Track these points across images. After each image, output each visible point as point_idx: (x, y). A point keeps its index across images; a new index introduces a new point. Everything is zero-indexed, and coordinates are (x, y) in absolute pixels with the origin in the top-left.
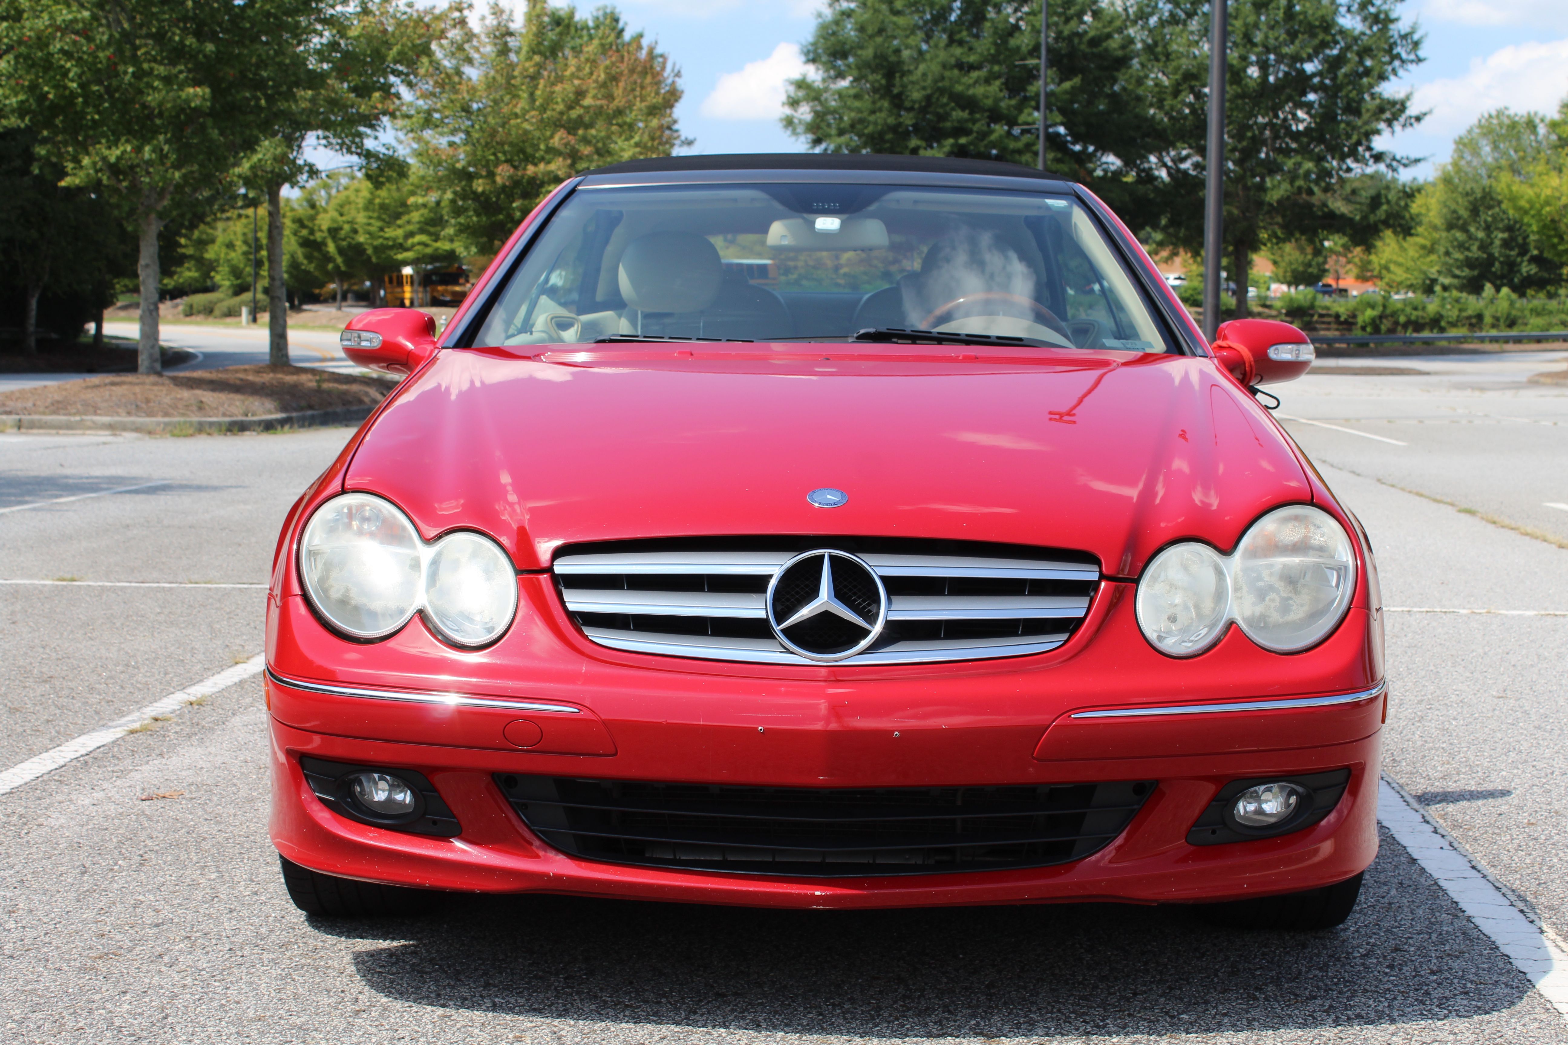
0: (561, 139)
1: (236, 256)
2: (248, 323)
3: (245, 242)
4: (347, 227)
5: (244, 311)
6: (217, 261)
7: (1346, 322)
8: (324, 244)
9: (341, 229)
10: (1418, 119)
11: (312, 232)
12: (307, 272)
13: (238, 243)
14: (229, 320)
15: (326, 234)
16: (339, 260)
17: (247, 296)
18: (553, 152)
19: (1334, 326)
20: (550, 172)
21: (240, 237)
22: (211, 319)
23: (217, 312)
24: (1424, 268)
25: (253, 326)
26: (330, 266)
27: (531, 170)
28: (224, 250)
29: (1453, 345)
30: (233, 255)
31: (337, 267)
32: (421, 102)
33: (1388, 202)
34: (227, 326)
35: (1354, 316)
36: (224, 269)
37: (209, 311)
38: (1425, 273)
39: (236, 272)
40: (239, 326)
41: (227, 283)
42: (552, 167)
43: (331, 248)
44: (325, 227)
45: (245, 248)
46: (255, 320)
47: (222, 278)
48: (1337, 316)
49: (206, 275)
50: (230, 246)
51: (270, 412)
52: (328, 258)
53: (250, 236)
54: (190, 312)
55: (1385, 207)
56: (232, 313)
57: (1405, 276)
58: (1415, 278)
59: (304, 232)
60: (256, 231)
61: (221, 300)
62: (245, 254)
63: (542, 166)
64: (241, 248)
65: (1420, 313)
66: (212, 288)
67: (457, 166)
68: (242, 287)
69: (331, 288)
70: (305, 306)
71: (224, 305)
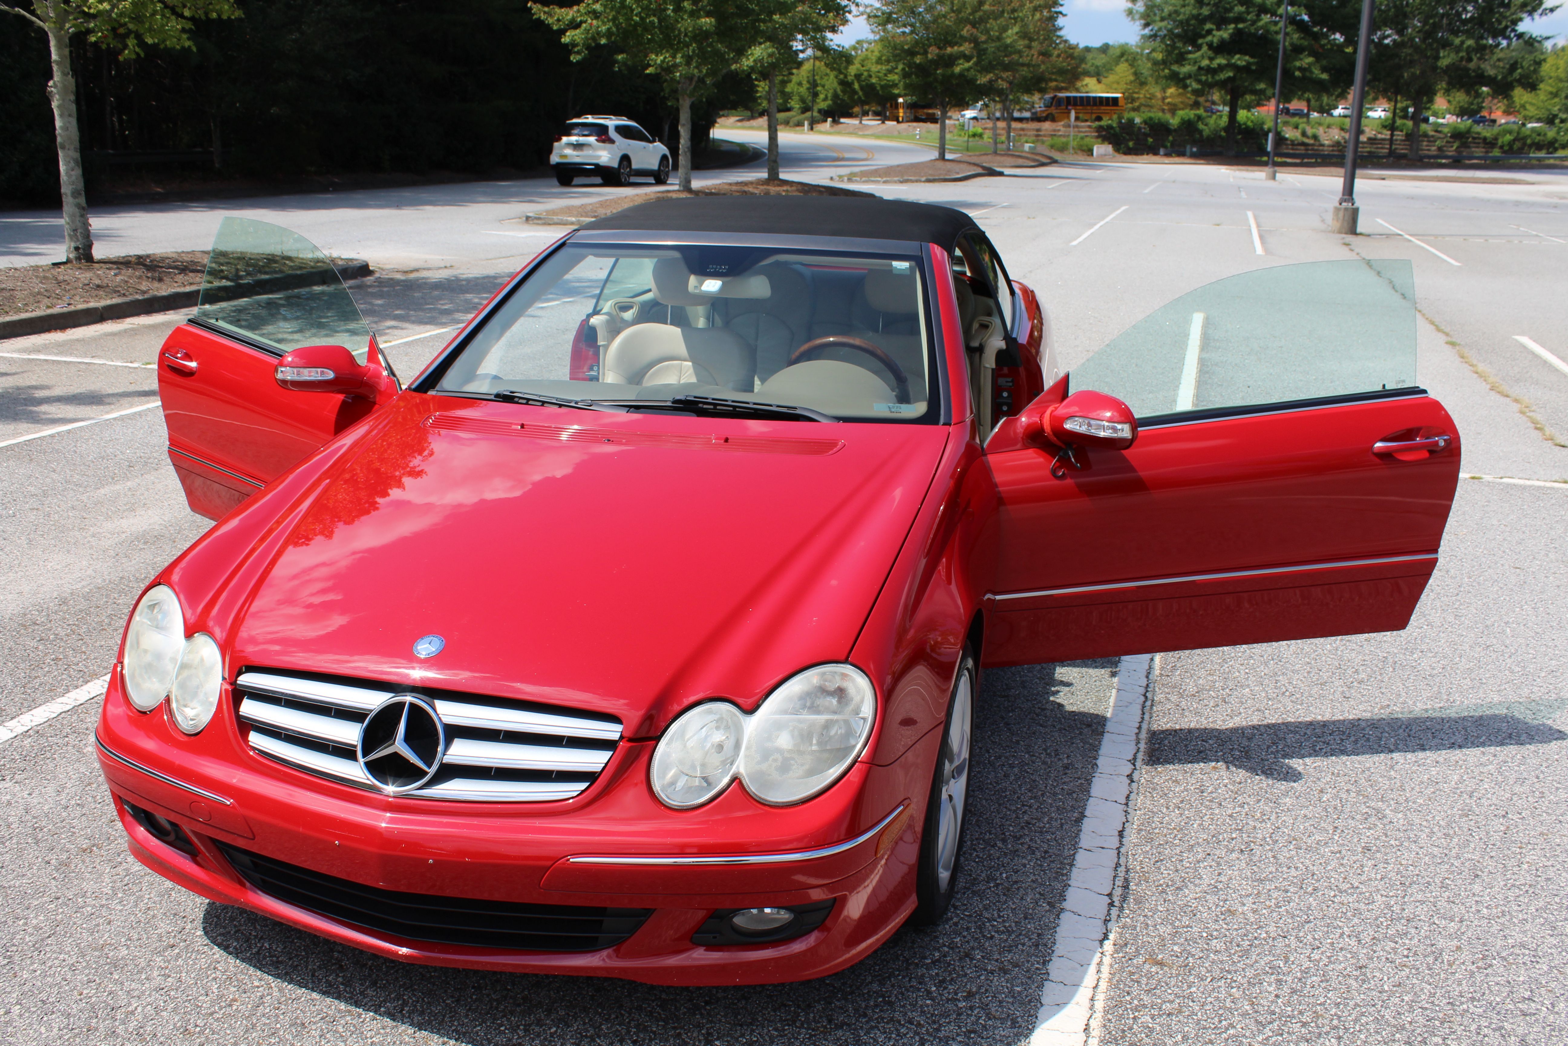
0: (968, 31)
1: (803, 90)
2: (808, 130)
3: (808, 82)
4: (866, 74)
5: (806, 123)
6: (792, 93)
7: (1490, 143)
8: (853, 83)
9: (862, 74)
10: (1552, 10)
11: (846, 76)
12: (843, 100)
13: (804, 82)
14: (798, 128)
15: (853, 78)
16: (861, 93)
17: (808, 114)
18: (964, 39)
19: (1482, 145)
20: (962, 52)
21: (806, 79)
22: (788, 128)
23: (791, 124)
24: (1550, 107)
25: (811, 132)
26: (856, 97)
27: (949, 50)
28: (796, 87)
29: (1557, 162)
30: (801, 89)
31: (860, 98)
33: (1522, 67)
34: (796, 132)
35: (1496, 139)
36: (796, 98)
37: (787, 123)
38: (1549, 110)
39: (803, 100)
40: (802, 132)
41: (798, 106)
42: (962, 49)
43: (856, 86)
44: (853, 74)
45: (808, 86)
46: (812, 129)
47: (795, 103)
48: (1485, 139)
49: (786, 102)
50: (800, 84)
52: (855, 92)
53: (811, 79)
55: (1519, 71)
56: (800, 124)
57: (1536, 112)
58: (1543, 114)
59: (842, 76)
60: (814, 76)
61: (795, 116)
62: (808, 89)
63: (956, 48)
64: (806, 85)
65: (1541, 138)
66: (789, 110)
67: (906, 47)
68: (805, 109)
69: (856, 110)
70: (842, 120)
71: (796, 119)
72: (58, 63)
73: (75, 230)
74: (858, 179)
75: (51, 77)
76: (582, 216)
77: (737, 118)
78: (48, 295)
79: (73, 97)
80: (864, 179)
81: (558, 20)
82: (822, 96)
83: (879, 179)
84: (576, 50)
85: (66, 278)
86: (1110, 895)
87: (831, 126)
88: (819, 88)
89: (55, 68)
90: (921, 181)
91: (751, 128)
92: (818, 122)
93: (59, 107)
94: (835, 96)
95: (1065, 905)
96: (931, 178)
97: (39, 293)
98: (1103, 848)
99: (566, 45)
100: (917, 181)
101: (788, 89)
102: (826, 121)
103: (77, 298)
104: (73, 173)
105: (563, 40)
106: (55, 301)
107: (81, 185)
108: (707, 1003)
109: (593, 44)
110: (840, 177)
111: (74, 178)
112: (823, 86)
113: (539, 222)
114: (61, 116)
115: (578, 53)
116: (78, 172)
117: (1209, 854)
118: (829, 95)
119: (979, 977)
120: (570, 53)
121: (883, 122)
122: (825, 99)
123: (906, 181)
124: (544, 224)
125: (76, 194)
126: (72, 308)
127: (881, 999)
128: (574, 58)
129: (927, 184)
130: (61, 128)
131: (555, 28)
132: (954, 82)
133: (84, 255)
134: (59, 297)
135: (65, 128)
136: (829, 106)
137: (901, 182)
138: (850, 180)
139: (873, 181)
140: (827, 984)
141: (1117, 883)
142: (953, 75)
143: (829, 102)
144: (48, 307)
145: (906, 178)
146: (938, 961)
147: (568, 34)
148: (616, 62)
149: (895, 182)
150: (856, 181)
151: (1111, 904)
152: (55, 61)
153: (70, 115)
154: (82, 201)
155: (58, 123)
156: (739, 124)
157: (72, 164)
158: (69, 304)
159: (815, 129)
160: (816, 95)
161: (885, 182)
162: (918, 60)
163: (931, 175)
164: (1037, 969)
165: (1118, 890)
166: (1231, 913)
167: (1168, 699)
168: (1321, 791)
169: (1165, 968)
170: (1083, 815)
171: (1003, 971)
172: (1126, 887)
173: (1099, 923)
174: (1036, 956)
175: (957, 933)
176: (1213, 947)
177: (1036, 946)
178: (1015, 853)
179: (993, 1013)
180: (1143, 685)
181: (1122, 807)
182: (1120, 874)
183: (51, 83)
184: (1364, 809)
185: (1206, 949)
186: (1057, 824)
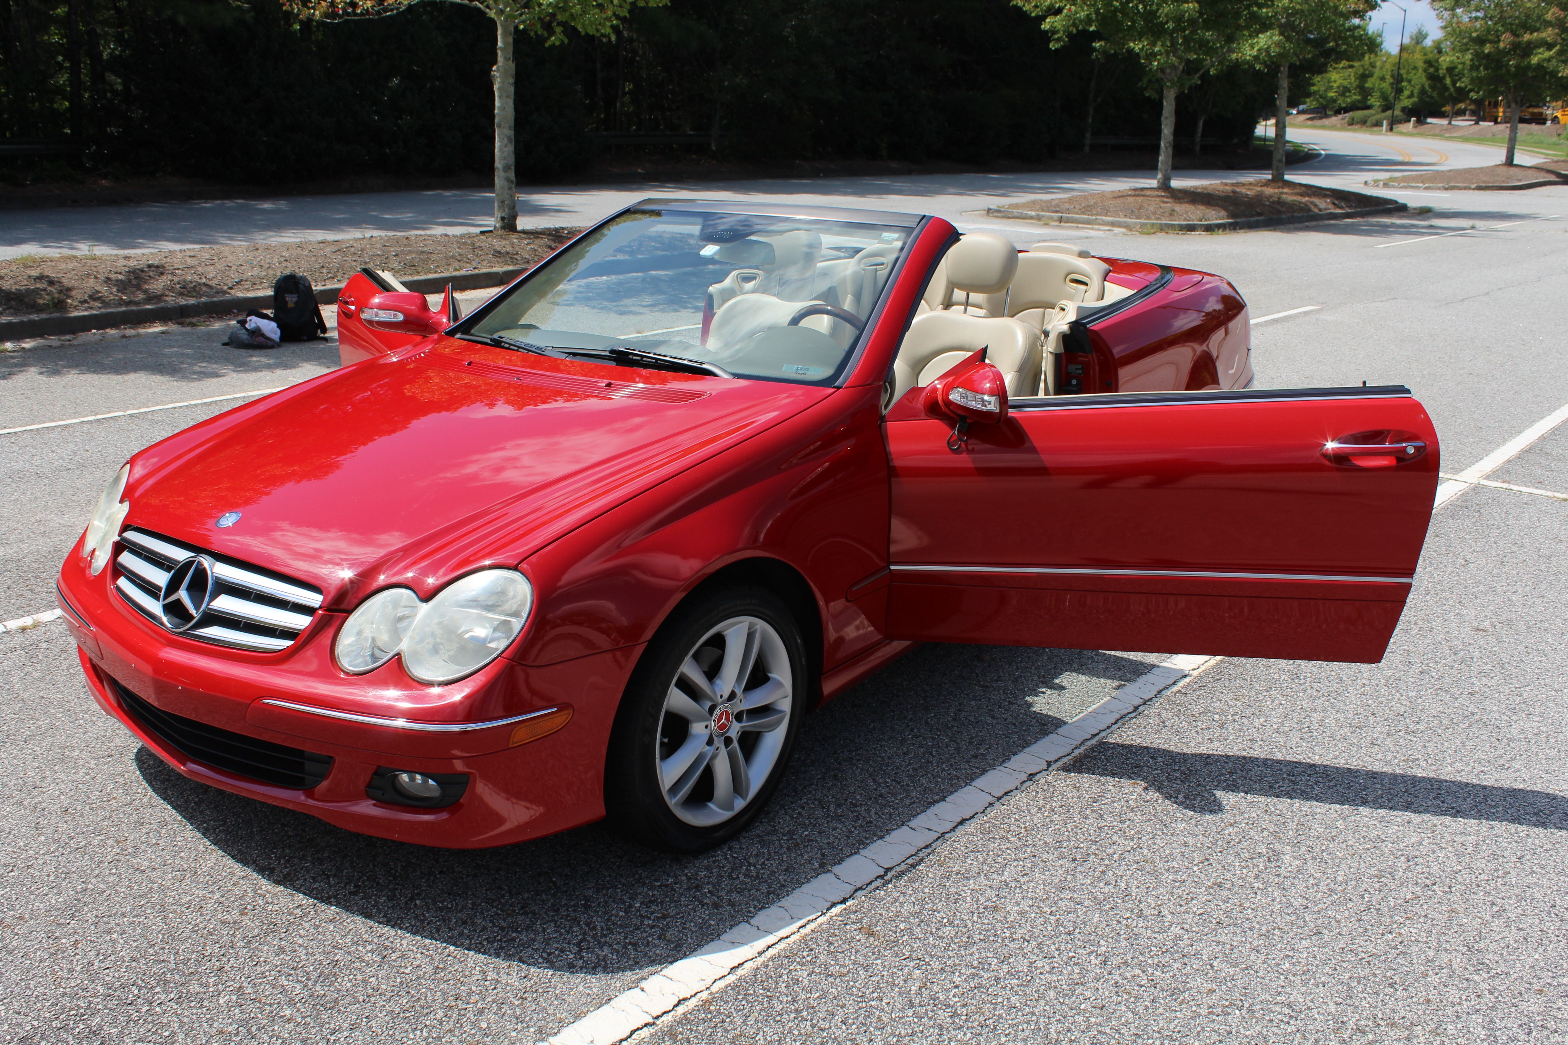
0: (1553, 14)
1: (1386, 86)
2: (1386, 131)
3: (1392, 76)
4: (1460, 66)
5: (1385, 123)
6: (1373, 89)
8: (1444, 78)
9: (1456, 68)
11: (1437, 70)
12: (1431, 97)
13: (1388, 77)
14: (1375, 129)
15: (1445, 72)
16: (1452, 89)
17: (1389, 113)
18: (1548, 24)
20: (1542, 39)
21: (1389, 73)
22: (1364, 128)
23: (1369, 123)
25: (1389, 133)
26: (1447, 94)
27: (1527, 37)
28: (1378, 82)
30: (1384, 85)
31: (1451, 94)
34: (1372, 133)
36: (1377, 94)
37: (1363, 122)
39: (1384, 97)
40: (1380, 133)
41: (1378, 104)
42: (1544, 35)
43: (1448, 81)
44: (1444, 67)
45: (1391, 81)
46: (1391, 129)
47: (1374, 101)
49: (1365, 99)
50: (1383, 79)
51: (1223, 218)
52: (1446, 88)
53: (1396, 72)
54: (1351, 123)
56: (1378, 124)
59: (1432, 70)
60: (1399, 68)
61: (1374, 115)
62: (1391, 84)
63: (1535, 34)
64: (1389, 80)
66: (1369, 107)
67: (1474, 35)
68: (1387, 106)
69: (1447, 108)
70: (1429, 120)
71: (1374, 119)
72: (502, 49)
73: (503, 202)
74: (1396, 184)
75: (495, 62)
76: (1043, 210)
77: (1308, 116)
78: (459, 258)
79: (512, 80)
80: (1402, 184)
81: (1036, 7)
82: (1407, 93)
83: (1421, 185)
84: (1056, 36)
85: (482, 245)
86: (888, 870)
87: (1415, 127)
88: (1404, 84)
89: (499, 53)
90: (1469, 188)
91: (1323, 127)
92: (1400, 122)
93: (498, 89)
94: (1423, 91)
95: (837, 869)
96: (1484, 185)
97: (452, 257)
98: (929, 829)
99: (1046, 32)
100: (1465, 188)
101: (1368, 85)
102: (1409, 121)
103: (485, 263)
104: (506, 149)
105: (1043, 27)
106: (464, 265)
107: (512, 160)
108: (441, 872)
109: (1075, 31)
110: (1376, 181)
111: (506, 154)
112: (1409, 81)
113: (999, 215)
114: (500, 97)
115: (1058, 40)
116: (511, 148)
117: (1034, 856)
118: (1416, 91)
119: (688, 905)
120: (1049, 40)
121: (1477, 123)
122: (1411, 96)
123: (1453, 188)
124: (1004, 217)
125: (506, 168)
126: (477, 271)
127: (583, 902)
128: (1053, 46)
129: (1476, 192)
130: (499, 108)
131: (1033, 15)
132: (1530, 74)
133: (509, 225)
134: (469, 261)
135: (502, 109)
136: (1413, 104)
137: (1446, 189)
138: (1386, 185)
139: (1412, 187)
140: (552, 882)
141: (908, 861)
142: (1529, 67)
143: (1415, 99)
144: (456, 270)
145: (1452, 184)
146: (666, 886)
147: (1048, 20)
148: (1095, 50)
149: (1439, 188)
150: (1393, 187)
151: (881, 877)
152: (500, 48)
153: (507, 97)
154: (512, 175)
155: (497, 103)
156: (1310, 123)
157: (506, 141)
158: (475, 268)
159: (1394, 130)
160: (1399, 91)
161: (1426, 188)
162: (1488, 48)
163: (1484, 182)
164: (749, 912)
165: (903, 867)
166: (996, 909)
167: (1159, 714)
168: (1231, 825)
169: (872, 939)
170: (943, 799)
171: (716, 906)
172: (913, 866)
173: (850, 889)
174: (759, 902)
175: (709, 868)
176: (940, 933)
177: (769, 893)
178: (838, 818)
179: (668, 935)
180: (1147, 698)
181: (991, 799)
182: (921, 855)
183: (494, 68)
184: (1262, 849)
185: (931, 933)
186: (908, 802)
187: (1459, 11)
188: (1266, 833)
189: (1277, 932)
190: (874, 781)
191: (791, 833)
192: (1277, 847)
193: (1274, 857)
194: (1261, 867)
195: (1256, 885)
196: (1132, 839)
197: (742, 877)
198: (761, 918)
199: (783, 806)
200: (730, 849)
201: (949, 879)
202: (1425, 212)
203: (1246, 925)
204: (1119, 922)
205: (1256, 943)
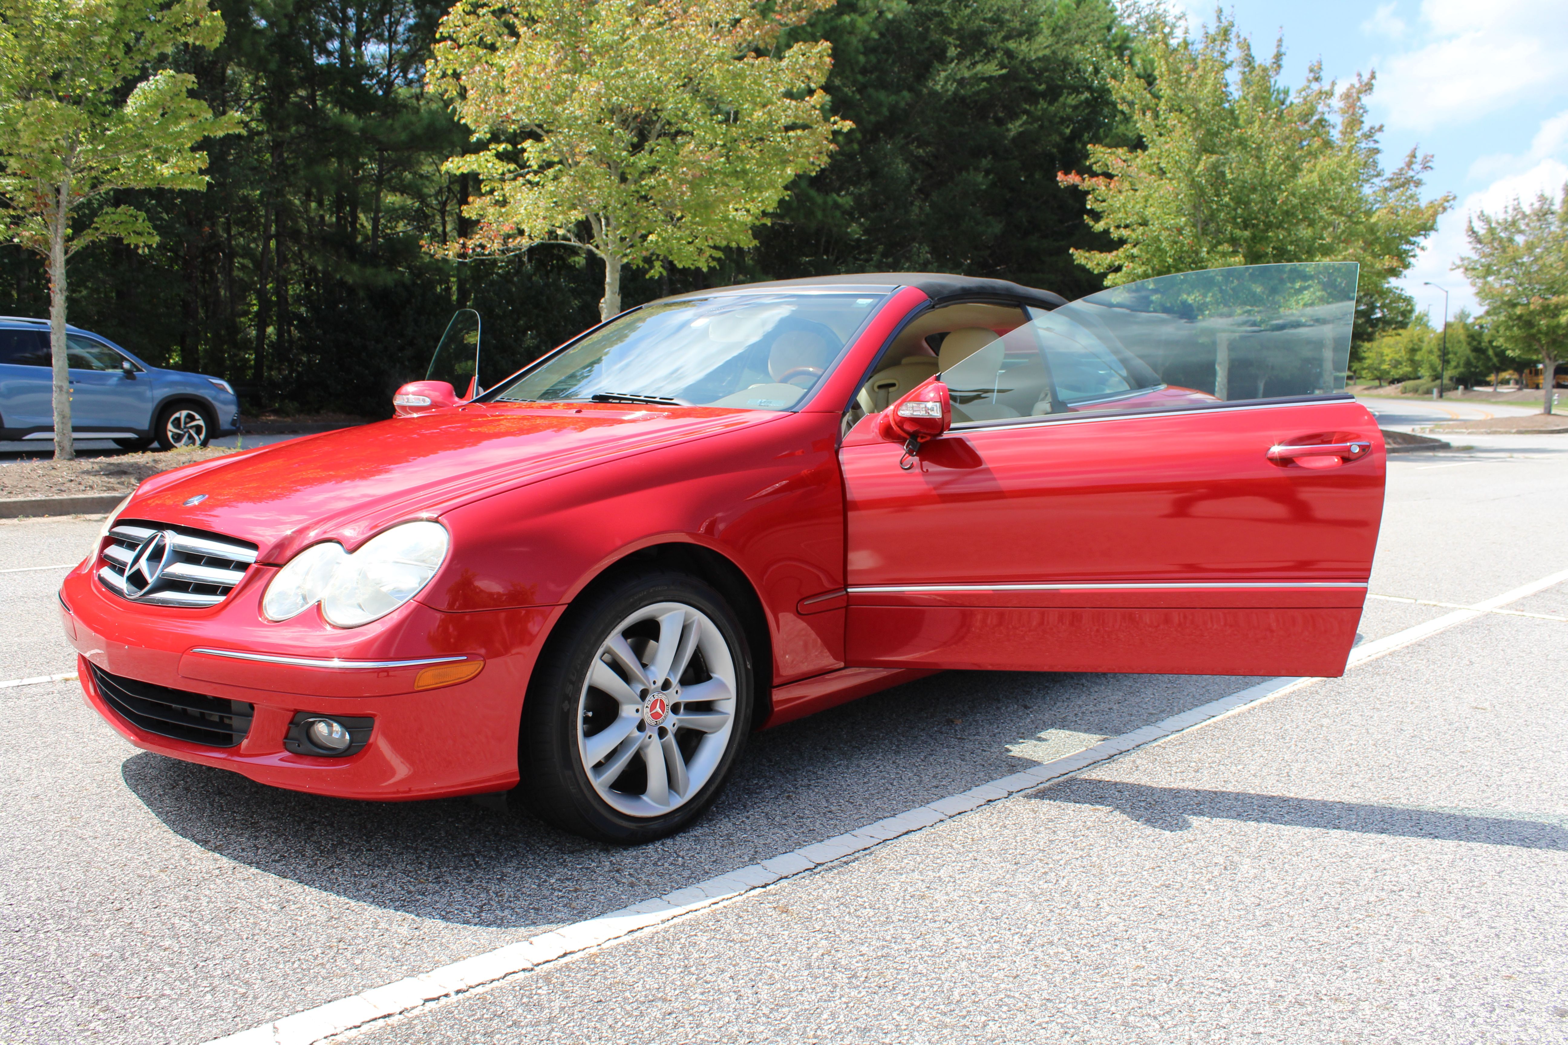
1: (1435, 359)
2: (1437, 398)
3: (1439, 350)
5: (1435, 391)
6: (1422, 361)
8: (1486, 350)
11: (1480, 343)
12: (1476, 367)
13: (1435, 350)
14: (1427, 396)
15: (1487, 344)
16: (1495, 360)
17: (1438, 382)
21: (1436, 347)
22: (1416, 396)
23: (1420, 391)
25: (1440, 400)
26: (1490, 364)
27: (1554, 300)
28: (1426, 355)
30: (1432, 357)
31: (1494, 365)
32: (1483, 260)
34: (1424, 401)
36: (1426, 366)
37: (1415, 390)
39: (1433, 368)
40: (1431, 400)
41: (1428, 374)
43: (1491, 352)
44: (1486, 340)
45: (1439, 353)
46: (1441, 396)
47: (1424, 372)
49: (1415, 370)
50: (1430, 352)
52: (1489, 359)
53: (1442, 346)
54: (1404, 391)
56: (1429, 392)
59: (1475, 343)
60: (1445, 343)
61: (1425, 385)
62: (1439, 357)
63: (1562, 297)
64: (1437, 353)
66: (1419, 378)
67: (1506, 299)
68: (1437, 377)
69: (1492, 378)
70: (1476, 388)
71: (1424, 388)
74: (1442, 432)
75: (603, 295)
77: (1365, 387)
80: (1448, 432)
81: (1098, 264)
82: (1453, 364)
83: (1464, 431)
86: (819, 865)
87: (1463, 394)
88: (1450, 356)
89: (607, 287)
90: (1510, 433)
91: (1379, 397)
92: (1449, 390)
94: (1468, 364)
95: (766, 863)
98: (872, 837)
100: (1506, 433)
101: (1417, 357)
102: (1457, 389)
105: (1105, 284)
112: (1455, 354)
117: (976, 860)
118: (1462, 363)
119: (604, 883)
121: (1521, 390)
122: (1457, 366)
123: (1495, 433)
127: (499, 877)
129: (1517, 436)
131: (1096, 272)
132: (1560, 332)
136: (1461, 373)
137: (1488, 433)
138: (1433, 431)
139: (1458, 432)
140: (475, 861)
141: (842, 859)
142: (1558, 326)
143: (1461, 369)
145: (1494, 429)
146: (587, 869)
149: (1482, 433)
151: (811, 870)
152: (608, 283)
156: (1366, 392)
159: (1444, 397)
160: (1447, 362)
161: (1469, 433)
162: (1518, 311)
163: (1521, 428)
165: (836, 863)
166: (923, 897)
167: (1134, 761)
168: (1190, 841)
169: (784, 915)
170: (894, 816)
171: (632, 885)
172: (846, 863)
173: (776, 877)
174: (677, 883)
175: (636, 858)
176: (858, 913)
177: (690, 878)
178: (781, 826)
179: (574, 904)
180: (1123, 749)
181: (943, 817)
182: (857, 855)
183: (602, 300)
184: (1221, 860)
185: (849, 913)
186: (856, 817)
187: (1490, 279)
188: (1226, 848)
189: (1222, 923)
190: (827, 801)
191: (729, 836)
192: (1236, 858)
193: (1230, 866)
194: (1216, 873)
195: (1207, 887)
196: (1082, 850)
197: (666, 865)
198: (675, 895)
199: (728, 816)
200: (663, 844)
201: (880, 873)
202: (1468, 449)
203: (1191, 917)
204: (1051, 911)
205: (1197, 931)
